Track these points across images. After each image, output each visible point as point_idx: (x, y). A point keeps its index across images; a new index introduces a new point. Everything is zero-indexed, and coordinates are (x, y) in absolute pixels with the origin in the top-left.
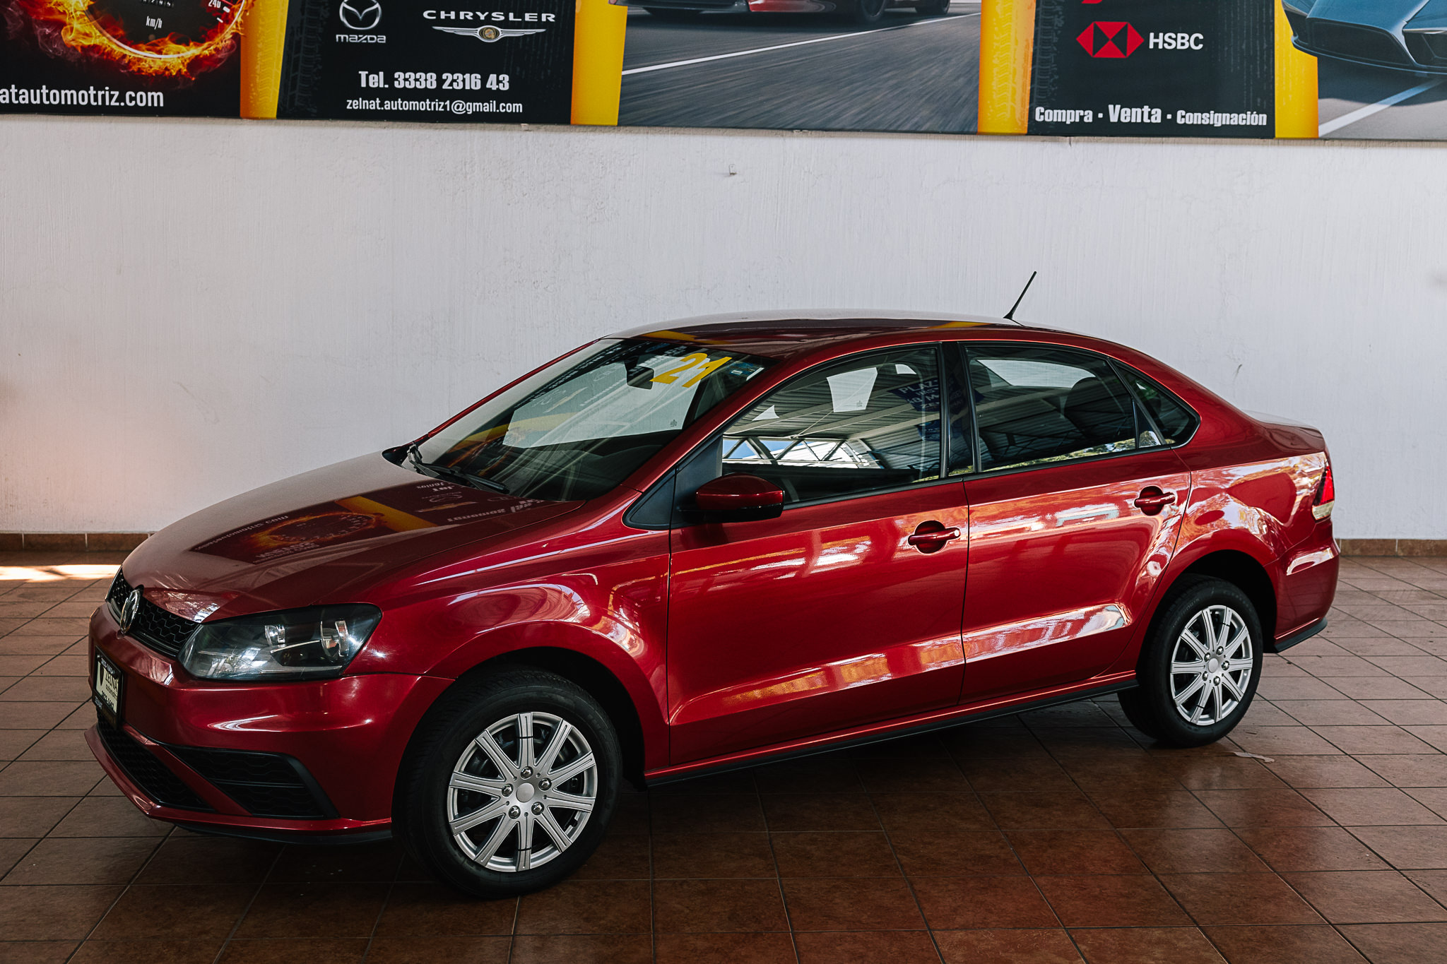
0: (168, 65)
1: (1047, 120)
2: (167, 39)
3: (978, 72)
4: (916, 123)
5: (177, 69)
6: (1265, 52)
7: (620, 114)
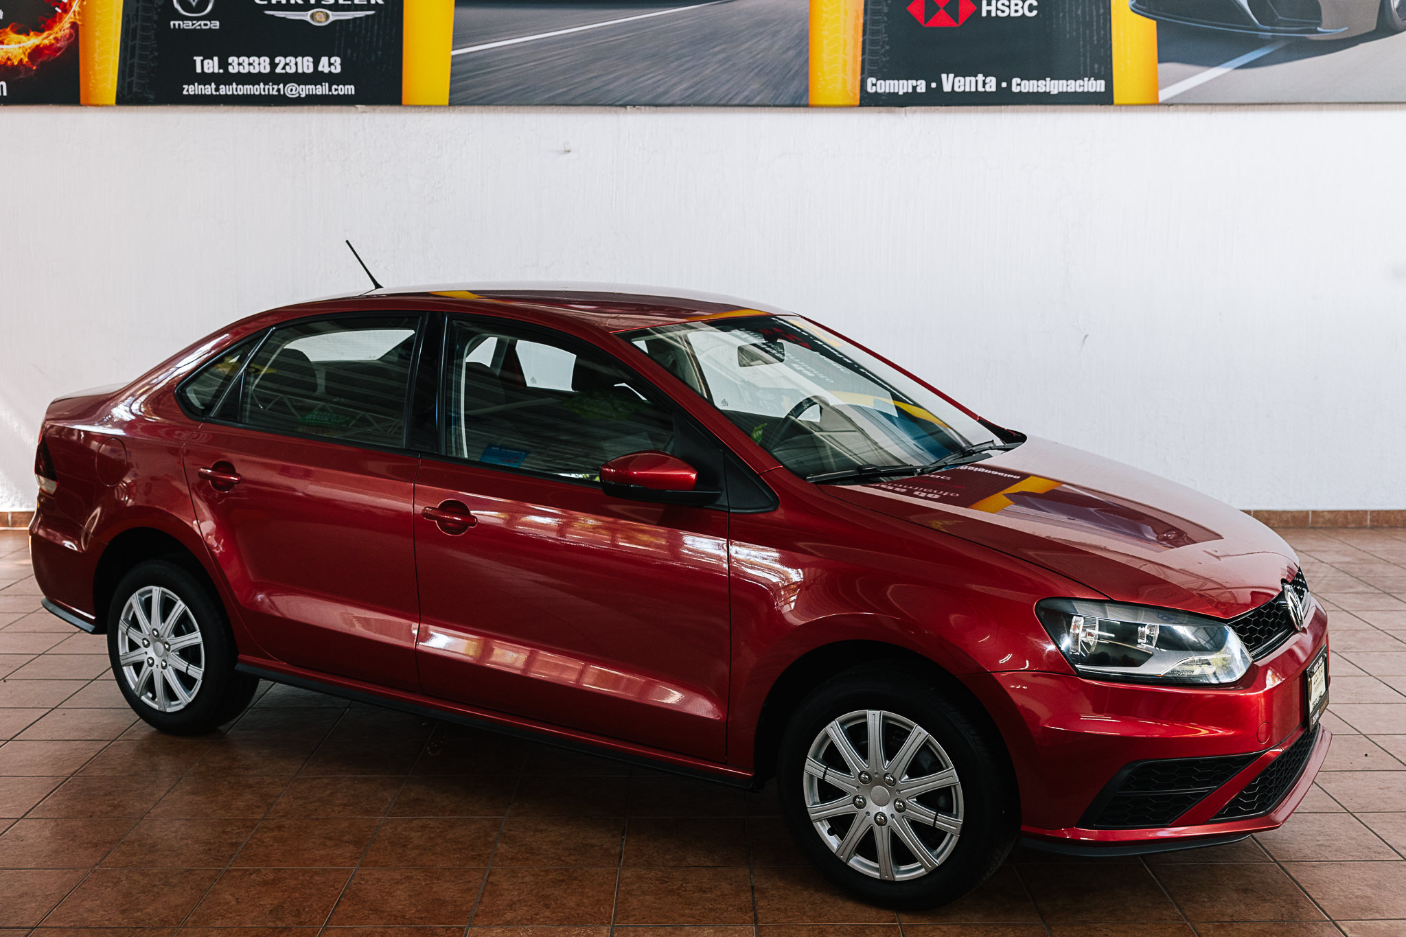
0: (10, 55)
1: (879, 91)
2: (8, 29)
3: (808, 44)
4: (747, 97)
5: (19, 59)
6: (1102, 17)
7: (451, 93)
